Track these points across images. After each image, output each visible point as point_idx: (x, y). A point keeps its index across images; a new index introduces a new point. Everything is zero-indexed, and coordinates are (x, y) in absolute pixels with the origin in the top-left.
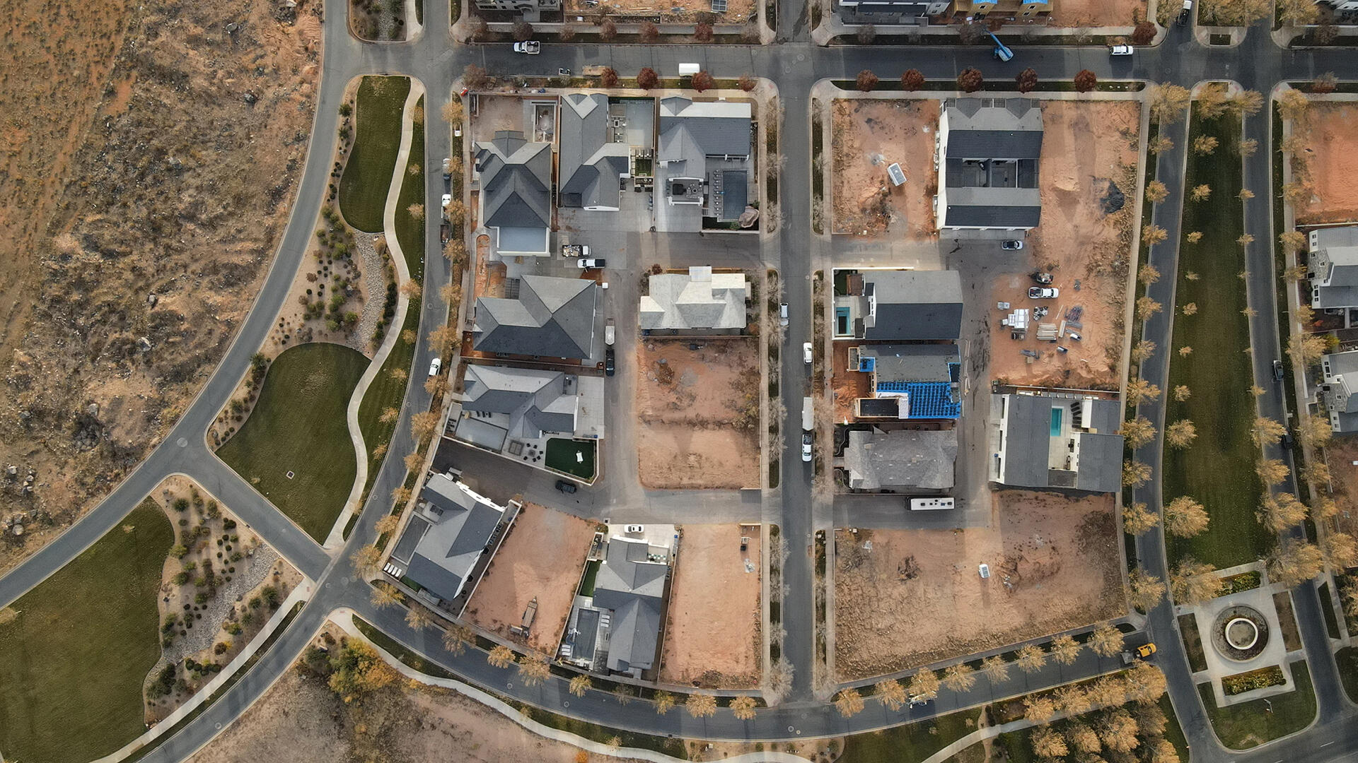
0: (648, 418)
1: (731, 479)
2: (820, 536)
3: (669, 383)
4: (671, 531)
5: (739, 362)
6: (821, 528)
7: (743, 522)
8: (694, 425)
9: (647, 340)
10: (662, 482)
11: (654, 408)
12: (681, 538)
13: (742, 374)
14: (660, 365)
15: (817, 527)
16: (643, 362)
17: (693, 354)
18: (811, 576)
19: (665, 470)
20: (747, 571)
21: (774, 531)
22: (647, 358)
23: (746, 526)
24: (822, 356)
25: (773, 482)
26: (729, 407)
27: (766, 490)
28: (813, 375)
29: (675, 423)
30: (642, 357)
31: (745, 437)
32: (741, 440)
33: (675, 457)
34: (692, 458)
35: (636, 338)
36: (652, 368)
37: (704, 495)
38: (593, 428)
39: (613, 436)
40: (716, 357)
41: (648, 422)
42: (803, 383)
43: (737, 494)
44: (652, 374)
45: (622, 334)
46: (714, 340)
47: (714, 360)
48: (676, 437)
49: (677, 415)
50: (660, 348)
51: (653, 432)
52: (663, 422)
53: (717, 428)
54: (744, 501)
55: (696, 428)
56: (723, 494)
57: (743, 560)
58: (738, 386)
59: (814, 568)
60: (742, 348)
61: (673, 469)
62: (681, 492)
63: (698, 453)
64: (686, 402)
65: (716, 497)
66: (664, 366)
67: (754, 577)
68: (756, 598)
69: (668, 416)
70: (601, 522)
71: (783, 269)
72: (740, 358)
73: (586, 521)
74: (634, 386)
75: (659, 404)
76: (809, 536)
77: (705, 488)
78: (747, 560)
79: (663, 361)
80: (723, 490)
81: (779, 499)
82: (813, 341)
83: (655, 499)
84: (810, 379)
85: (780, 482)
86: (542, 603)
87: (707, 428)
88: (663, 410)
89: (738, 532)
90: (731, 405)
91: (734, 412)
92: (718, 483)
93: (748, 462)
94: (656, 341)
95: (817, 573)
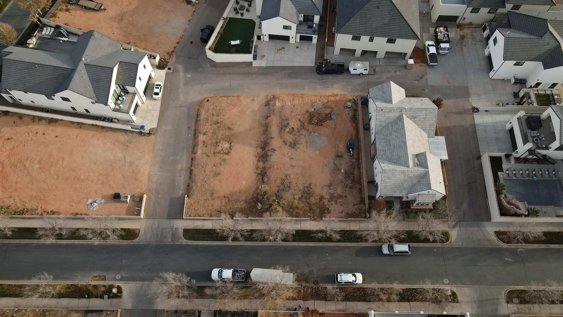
0: (272, 103)
1: (199, 184)
2: (115, 291)
3: (310, 122)
4: (150, 124)
5: (336, 195)
6: (125, 293)
7: (148, 199)
8: (263, 148)
9: (355, 102)
10: (203, 116)
11: (282, 107)
12: (141, 133)
13: (321, 198)
14: (330, 113)
15: (128, 288)
16: (332, 99)
17: (342, 147)
18: (66, 279)
19: (215, 118)
20: (90, 201)
21: (130, 234)
22: (336, 102)
23: (141, 200)
24: (346, 299)
25: (190, 234)
26: (282, 183)
27: (181, 225)
28: (321, 285)
29: (266, 128)
30: (338, 98)
31: (246, 202)
32: (243, 198)
33: (229, 128)
34: (226, 145)
35: (357, 94)
36: (325, 106)
37: (184, 158)
38: (263, 56)
39: (254, 74)
40: (340, 170)
41: (268, 104)
42: (311, 273)
43: (180, 192)
44: (319, 105)
45: (360, 81)
46: (359, 168)
47: (336, 169)
48: (250, 130)
49: (274, 130)
50: (347, 114)
51: (256, 108)
52: (267, 117)
53: (259, 172)
54: (172, 200)
55: (259, 150)
56: (182, 178)
57: (103, 197)
58: (307, 193)
59: (75, 282)
60: (352, 198)
61: (215, 126)
62: (191, 135)
63: (232, 152)
64: (289, 138)
65: (181, 170)
66: (328, 117)
67: (80, 208)
68: (55, 210)
69: (274, 121)
70: (169, 64)
71: (452, 249)
72: (340, 196)
73: (173, 52)
74: (307, 92)
75: (287, 112)
76: (118, 277)
77: (192, 159)
78: (103, 201)
79: (334, 117)
80: (187, 177)
81: (168, 240)
82: (365, 286)
83: (187, 111)
84: (316, 282)
85: (190, 242)
86: (99, 14)
87: (259, 161)
88: (280, 117)
89: (137, 192)
90: (285, 186)
91: (276, 189)
92: (196, 171)
93: (217, 204)
94: (356, 111)
95: (68, 287)
